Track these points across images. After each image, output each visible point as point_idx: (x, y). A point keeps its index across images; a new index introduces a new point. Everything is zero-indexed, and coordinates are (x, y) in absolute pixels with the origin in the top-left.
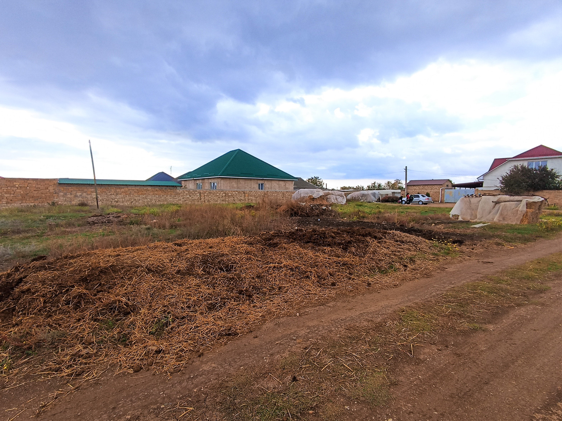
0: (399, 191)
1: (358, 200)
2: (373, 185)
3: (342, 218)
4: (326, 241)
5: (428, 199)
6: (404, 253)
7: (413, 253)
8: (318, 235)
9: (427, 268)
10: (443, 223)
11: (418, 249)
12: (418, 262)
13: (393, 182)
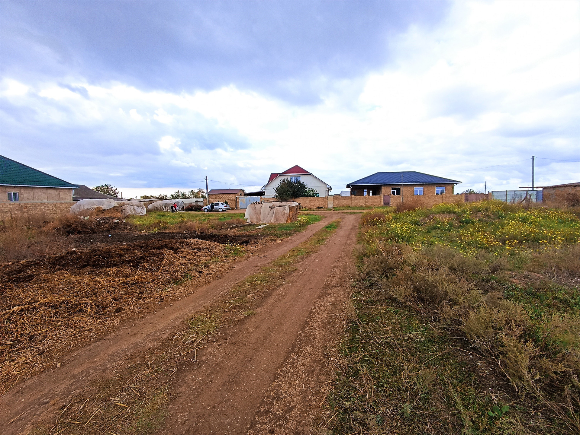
0: (202, 199)
1: (161, 210)
2: (177, 194)
3: (141, 231)
4: (111, 261)
5: (226, 206)
6: (200, 260)
7: (208, 258)
8: (99, 255)
9: (219, 270)
10: (236, 227)
11: (213, 253)
12: (212, 266)
13: (196, 191)
